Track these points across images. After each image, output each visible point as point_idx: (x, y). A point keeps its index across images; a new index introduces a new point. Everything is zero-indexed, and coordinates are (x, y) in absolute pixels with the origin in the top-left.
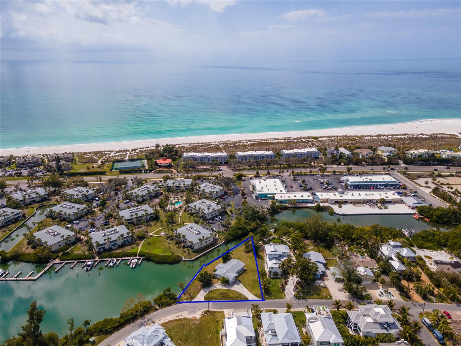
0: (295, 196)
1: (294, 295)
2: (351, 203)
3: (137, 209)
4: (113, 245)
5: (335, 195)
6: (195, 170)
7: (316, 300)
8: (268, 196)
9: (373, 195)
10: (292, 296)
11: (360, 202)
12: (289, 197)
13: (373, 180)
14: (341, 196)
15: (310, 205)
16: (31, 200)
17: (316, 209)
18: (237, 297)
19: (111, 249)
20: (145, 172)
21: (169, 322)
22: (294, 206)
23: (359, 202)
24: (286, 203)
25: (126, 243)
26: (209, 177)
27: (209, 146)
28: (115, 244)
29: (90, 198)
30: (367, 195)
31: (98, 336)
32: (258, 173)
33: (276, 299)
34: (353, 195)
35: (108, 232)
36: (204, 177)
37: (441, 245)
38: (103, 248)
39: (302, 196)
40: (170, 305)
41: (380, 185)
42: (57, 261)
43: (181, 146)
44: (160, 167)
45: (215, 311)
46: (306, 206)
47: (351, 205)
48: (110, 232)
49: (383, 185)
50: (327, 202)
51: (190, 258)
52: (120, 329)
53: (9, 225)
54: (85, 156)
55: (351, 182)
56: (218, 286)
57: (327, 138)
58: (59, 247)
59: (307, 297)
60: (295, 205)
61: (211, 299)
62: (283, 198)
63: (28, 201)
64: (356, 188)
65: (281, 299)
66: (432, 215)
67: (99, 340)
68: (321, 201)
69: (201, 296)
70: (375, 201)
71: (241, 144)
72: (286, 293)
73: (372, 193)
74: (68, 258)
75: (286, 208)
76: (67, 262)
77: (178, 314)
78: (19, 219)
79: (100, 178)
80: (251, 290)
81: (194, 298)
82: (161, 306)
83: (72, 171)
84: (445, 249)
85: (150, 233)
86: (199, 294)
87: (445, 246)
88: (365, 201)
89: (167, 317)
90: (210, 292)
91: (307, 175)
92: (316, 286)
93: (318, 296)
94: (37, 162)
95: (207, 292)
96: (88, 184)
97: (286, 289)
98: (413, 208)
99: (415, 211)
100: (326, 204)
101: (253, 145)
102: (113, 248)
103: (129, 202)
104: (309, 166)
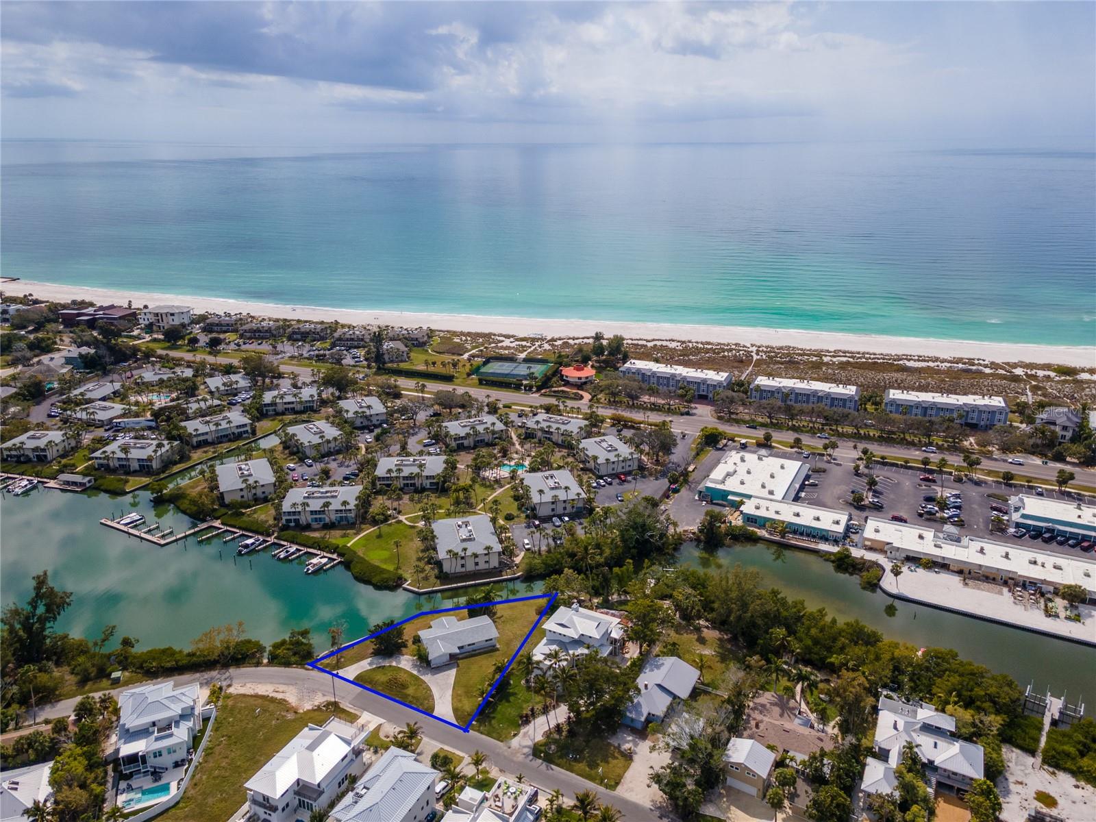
0: (797, 515)
1: (535, 745)
2: (960, 572)
3: (414, 461)
4: (316, 519)
5: (921, 537)
6: (631, 403)
7: (573, 775)
8: (729, 497)
9: (1057, 567)
10: (530, 743)
11: (994, 579)
12: (777, 513)
14: (935, 546)
15: (824, 547)
16: (287, 406)
17: (831, 561)
18: (417, 699)
19: (308, 527)
20: (525, 390)
21: (252, 696)
22: (778, 538)
23: (992, 577)
24: (762, 526)
25: (342, 523)
26: (641, 423)
27: (726, 354)
28: (320, 518)
29: (375, 422)
30: (1035, 563)
31: (133, 674)
32: (768, 438)
33: (488, 735)
35: (319, 492)
36: (631, 422)
38: (297, 521)
39: (818, 519)
40: (287, 664)
42: (217, 523)
43: (659, 343)
44: (567, 383)
45: (348, 709)
46: (813, 546)
47: (956, 580)
48: (322, 493)
50: (882, 551)
51: (418, 588)
52: (174, 675)
53: (221, 443)
54: (455, 340)
56: (406, 662)
58: (239, 499)
59: (559, 761)
60: (783, 537)
61: (365, 683)
62: (762, 513)
63: (280, 408)
64: (1034, 538)
65: (498, 740)
67: (126, 681)
68: (868, 543)
69: (357, 668)
70: (1051, 589)
71: (815, 359)
72: (523, 731)
73: (1061, 561)
74: (232, 523)
75: (753, 539)
76: (229, 528)
77: (281, 688)
78: (244, 436)
79: (424, 386)
80: (458, 695)
81: (339, 668)
82: (275, 660)
83: (403, 366)
85: (404, 515)
86: (356, 664)
88: (1012, 579)
90: (380, 667)
91: (911, 468)
92: (610, 744)
93: (587, 769)
94: (362, 340)
95: (374, 666)
96: (402, 394)
97: (532, 725)
100: (870, 556)
101: (843, 366)
102: (315, 525)
103: (433, 444)
104: (946, 445)
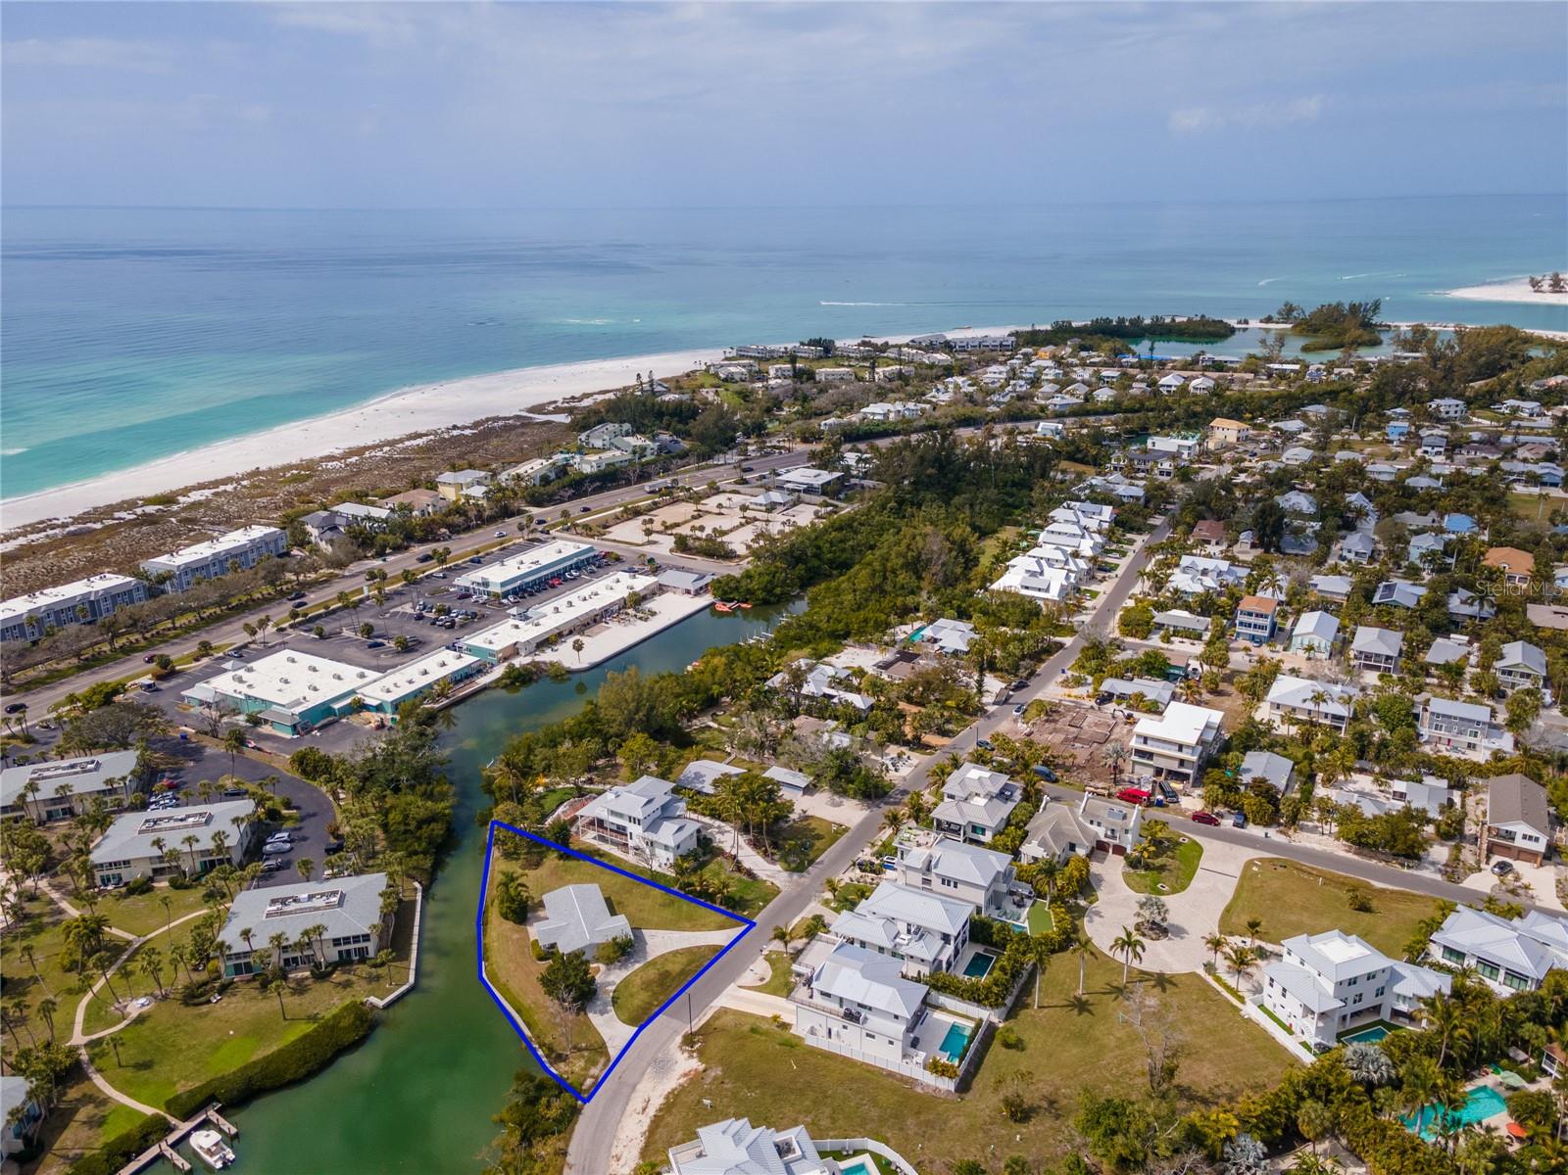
0: (425, 673)
1: (786, 870)
5: (516, 627)
8: (337, 706)
13: (544, 562)
14: (535, 626)
15: (483, 681)
17: (512, 683)
18: (688, 963)
22: (445, 702)
30: (585, 599)
32: (165, 661)
34: (557, 610)
37: (839, 637)
39: (443, 665)
41: (565, 570)
45: (703, 1022)
46: (476, 686)
49: (571, 567)
50: (521, 652)
51: (399, 985)
55: (503, 585)
56: (609, 978)
57: (208, 493)
60: (447, 697)
61: (643, 1013)
62: (398, 693)
66: (750, 592)
69: (611, 1029)
70: (617, 607)
72: (764, 877)
77: (636, 1102)
81: (605, 1048)
84: (850, 641)
86: (600, 1030)
87: (847, 635)
88: (597, 615)
89: (622, 1135)
90: (614, 1002)
92: (788, 827)
93: (823, 840)
95: (611, 1008)
97: (755, 872)
98: (697, 593)
99: (706, 599)
